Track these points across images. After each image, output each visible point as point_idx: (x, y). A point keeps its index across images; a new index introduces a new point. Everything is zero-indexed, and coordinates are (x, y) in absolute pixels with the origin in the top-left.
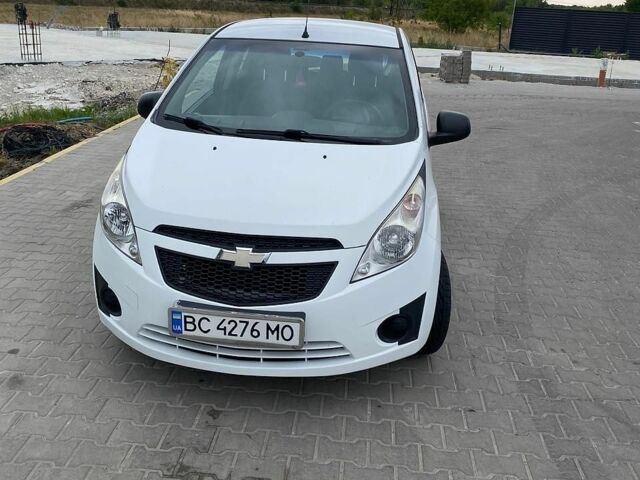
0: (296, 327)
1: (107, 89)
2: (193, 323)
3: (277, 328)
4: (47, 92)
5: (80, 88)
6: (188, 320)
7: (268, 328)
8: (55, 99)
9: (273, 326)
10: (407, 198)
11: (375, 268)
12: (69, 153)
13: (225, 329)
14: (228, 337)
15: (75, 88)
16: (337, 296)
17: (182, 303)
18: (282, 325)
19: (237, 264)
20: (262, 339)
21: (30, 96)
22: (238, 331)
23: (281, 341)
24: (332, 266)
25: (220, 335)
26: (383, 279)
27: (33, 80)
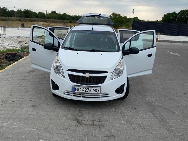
0: (99, 89)
1: (26, 44)
2: (77, 89)
3: (95, 90)
4: (9, 44)
5: (18, 43)
6: (76, 89)
7: (93, 90)
8: (11, 46)
9: (94, 89)
10: (120, 63)
11: (114, 77)
12: (24, 59)
13: (84, 90)
14: (84, 92)
15: (17, 43)
16: (107, 83)
17: (74, 85)
18: (96, 89)
19: (86, 77)
20: (92, 92)
21: (5, 46)
22: (87, 91)
23: (96, 92)
24: (106, 77)
25: (83, 92)
26: (116, 80)
27: (5, 41)
